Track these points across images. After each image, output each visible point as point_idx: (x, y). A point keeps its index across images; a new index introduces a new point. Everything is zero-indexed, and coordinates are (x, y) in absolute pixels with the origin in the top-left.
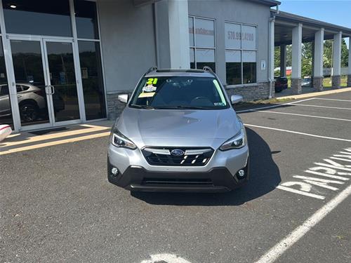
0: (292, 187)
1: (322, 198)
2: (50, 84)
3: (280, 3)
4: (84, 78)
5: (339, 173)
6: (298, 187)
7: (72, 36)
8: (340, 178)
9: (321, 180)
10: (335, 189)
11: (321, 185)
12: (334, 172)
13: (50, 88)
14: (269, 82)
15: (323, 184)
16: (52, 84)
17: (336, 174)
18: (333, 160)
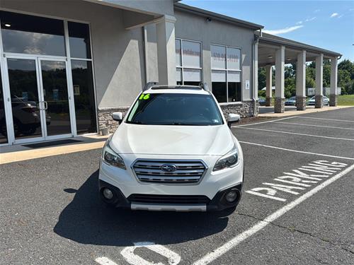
0: (260, 192)
1: (284, 200)
2: (43, 100)
3: (263, 27)
4: (76, 94)
5: (303, 181)
6: (265, 192)
7: (66, 55)
8: (303, 185)
9: (286, 187)
10: (297, 193)
11: (285, 190)
12: (299, 180)
13: (43, 104)
14: (253, 101)
15: (288, 190)
16: (45, 100)
17: (300, 182)
18: (300, 170)
